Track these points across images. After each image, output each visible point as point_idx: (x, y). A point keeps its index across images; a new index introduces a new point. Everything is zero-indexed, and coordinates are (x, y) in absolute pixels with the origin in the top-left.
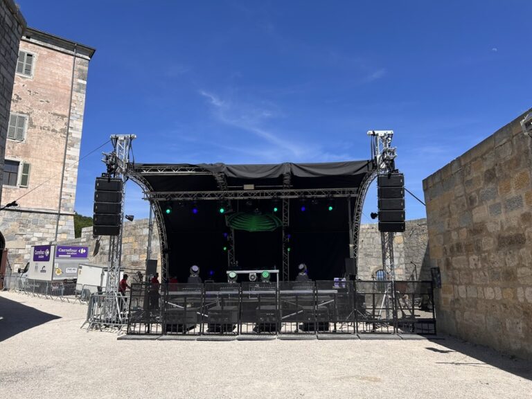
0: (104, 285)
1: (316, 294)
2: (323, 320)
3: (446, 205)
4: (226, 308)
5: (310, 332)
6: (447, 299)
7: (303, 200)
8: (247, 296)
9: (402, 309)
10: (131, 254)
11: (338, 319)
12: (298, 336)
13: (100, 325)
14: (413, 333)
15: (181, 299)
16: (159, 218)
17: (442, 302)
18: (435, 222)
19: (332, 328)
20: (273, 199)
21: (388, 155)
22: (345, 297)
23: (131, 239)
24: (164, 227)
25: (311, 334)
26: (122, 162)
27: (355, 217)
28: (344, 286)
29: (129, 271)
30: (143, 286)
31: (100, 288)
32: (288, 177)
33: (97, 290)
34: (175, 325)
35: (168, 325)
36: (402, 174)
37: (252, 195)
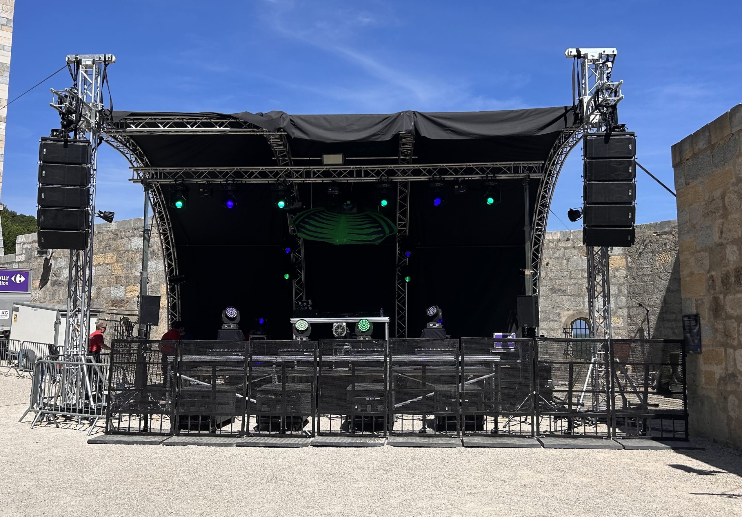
0: (61, 342)
1: (460, 363)
2: (473, 411)
3: (717, 193)
4: (289, 386)
5: (450, 433)
6: (711, 374)
7: (438, 185)
8: (329, 364)
9: (622, 393)
10: (109, 285)
11: (500, 409)
12: (426, 440)
13: (55, 416)
14: (644, 436)
15: (204, 369)
16: (162, 218)
17: (703, 380)
18: (694, 226)
19: (489, 426)
20: (380, 182)
21: (606, 96)
22: (514, 368)
23: (110, 257)
24: (171, 235)
25: (451, 436)
26: (90, 109)
27: (536, 218)
28: (512, 349)
29: (107, 317)
30: (135, 345)
31: (53, 349)
32: (409, 141)
33: (47, 353)
34: (195, 418)
35: (182, 418)
36: (633, 135)
37: (340, 174)
